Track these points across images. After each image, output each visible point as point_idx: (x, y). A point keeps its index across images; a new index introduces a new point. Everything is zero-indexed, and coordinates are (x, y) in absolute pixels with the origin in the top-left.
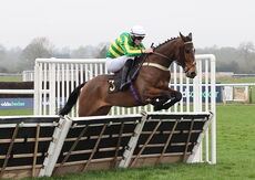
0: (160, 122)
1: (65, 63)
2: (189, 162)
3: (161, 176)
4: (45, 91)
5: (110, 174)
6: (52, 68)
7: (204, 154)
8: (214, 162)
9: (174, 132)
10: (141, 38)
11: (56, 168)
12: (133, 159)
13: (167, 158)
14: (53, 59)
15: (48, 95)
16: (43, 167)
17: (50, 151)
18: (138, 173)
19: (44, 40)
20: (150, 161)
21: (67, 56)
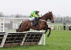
0: (31, 34)
1: (7, 19)
2: (38, 44)
3: (31, 48)
4: (2, 26)
5: (18, 47)
6: (4, 20)
7: (42, 42)
8: (45, 44)
9: (34, 37)
10: (38, 12)
11: (4, 45)
12: (24, 43)
13: (33, 43)
14: (4, 18)
15: (3, 27)
16: (1, 45)
17: (3, 41)
18: (25, 47)
19: (2, 13)
20: (28, 44)
21: (8, 17)
